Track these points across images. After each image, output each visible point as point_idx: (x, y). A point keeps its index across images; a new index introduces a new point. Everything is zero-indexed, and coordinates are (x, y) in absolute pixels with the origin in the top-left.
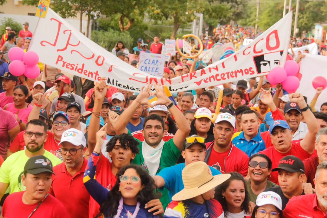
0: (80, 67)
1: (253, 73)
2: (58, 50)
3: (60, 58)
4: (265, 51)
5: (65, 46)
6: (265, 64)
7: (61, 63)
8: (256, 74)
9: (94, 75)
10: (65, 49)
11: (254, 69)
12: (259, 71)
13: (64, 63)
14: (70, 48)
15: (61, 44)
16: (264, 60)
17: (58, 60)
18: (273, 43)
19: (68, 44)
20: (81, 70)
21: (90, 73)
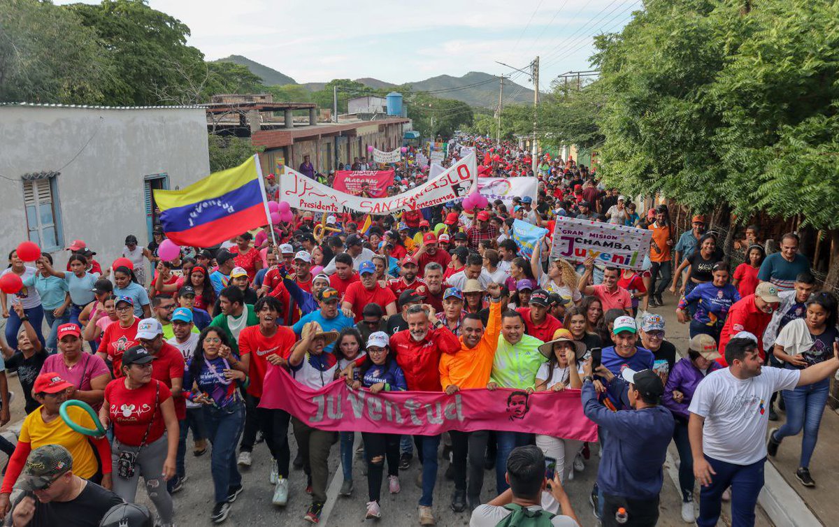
0: (318, 204)
1: (453, 197)
2: (299, 196)
3: (302, 201)
4: (460, 180)
5: (303, 191)
6: (461, 190)
7: (303, 205)
8: (455, 198)
9: (331, 207)
10: (304, 193)
11: (454, 194)
12: (457, 195)
13: (306, 204)
14: (307, 192)
15: (301, 190)
16: (459, 187)
17: (301, 203)
18: (464, 174)
19: (305, 189)
20: (320, 207)
21: (327, 207)
